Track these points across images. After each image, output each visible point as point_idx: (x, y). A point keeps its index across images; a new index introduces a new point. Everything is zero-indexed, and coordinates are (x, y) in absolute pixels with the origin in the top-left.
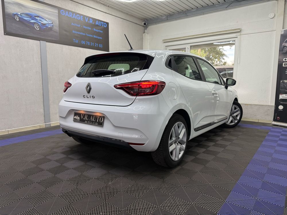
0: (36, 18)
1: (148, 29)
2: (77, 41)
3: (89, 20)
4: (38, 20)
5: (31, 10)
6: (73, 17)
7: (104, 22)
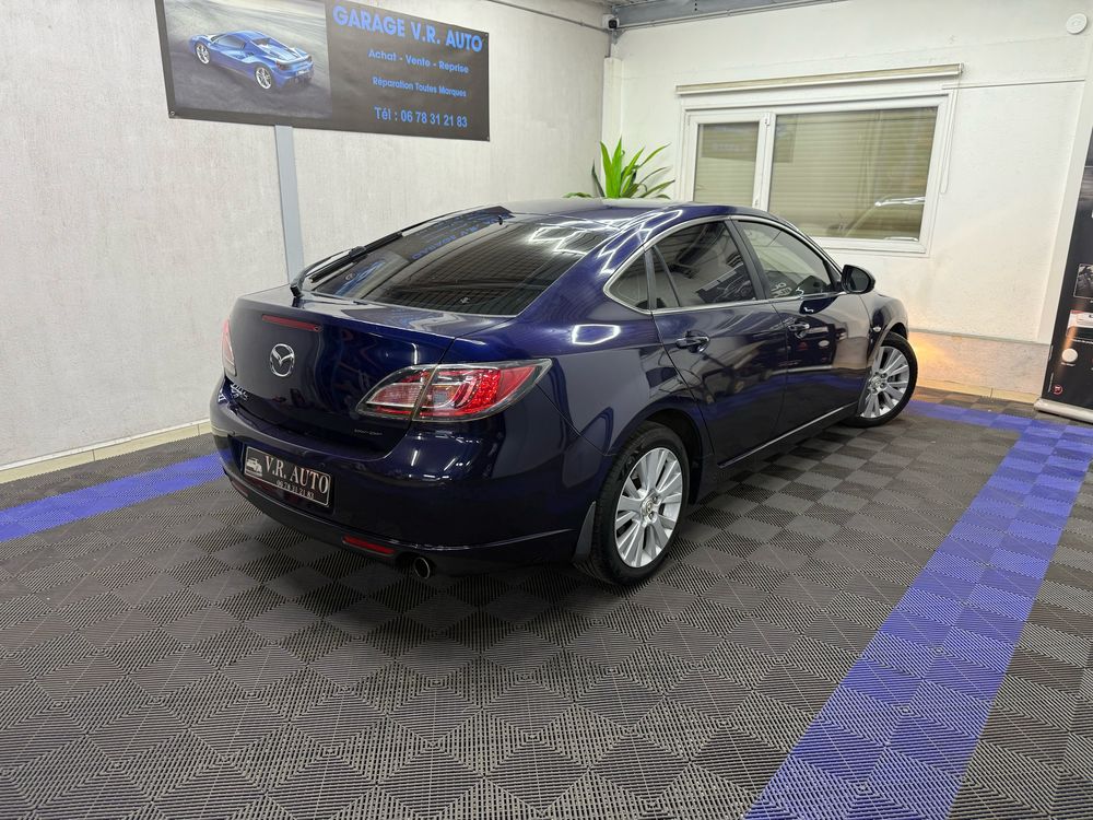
0: (261, 46)
1: (621, 40)
2: (386, 114)
3: (424, 33)
4: (266, 54)
5: (244, 21)
6: (374, 30)
7: (475, 33)
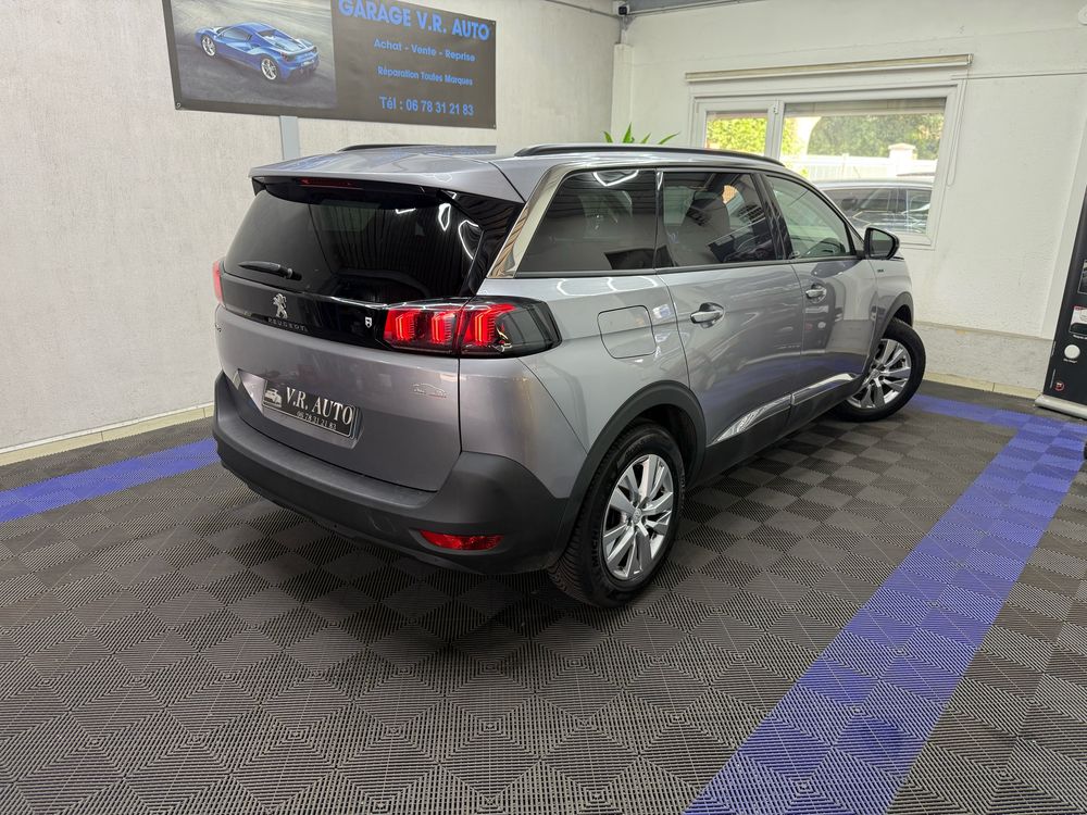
0: (267, 38)
1: (631, 26)
2: (392, 104)
3: (429, 22)
4: (271, 45)
5: (249, 14)
6: (379, 20)
7: (480, 21)
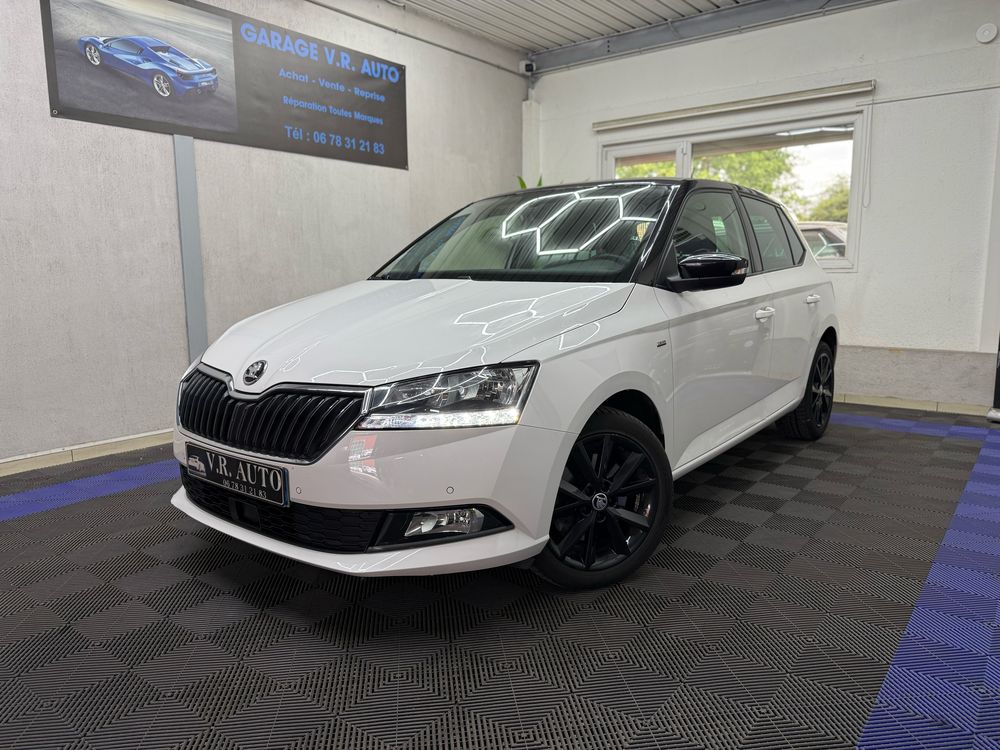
0: (160, 54)
1: (539, 84)
2: (298, 135)
3: (337, 58)
4: (165, 62)
5: (141, 27)
6: (284, 50)
7: (391, 64)
